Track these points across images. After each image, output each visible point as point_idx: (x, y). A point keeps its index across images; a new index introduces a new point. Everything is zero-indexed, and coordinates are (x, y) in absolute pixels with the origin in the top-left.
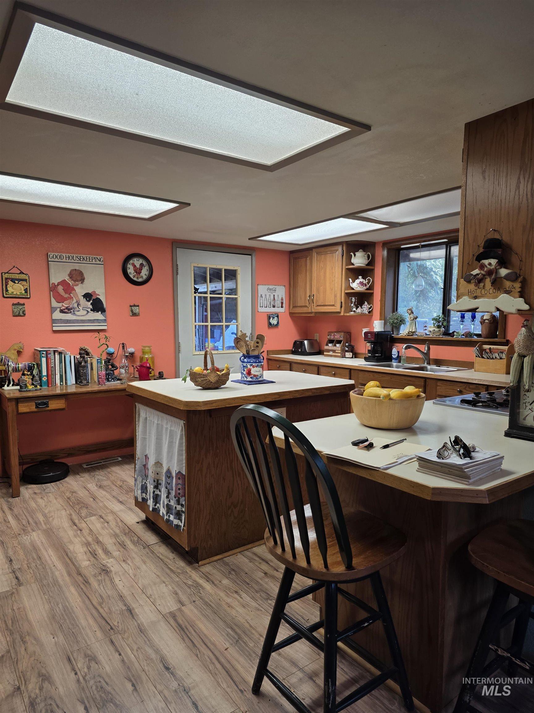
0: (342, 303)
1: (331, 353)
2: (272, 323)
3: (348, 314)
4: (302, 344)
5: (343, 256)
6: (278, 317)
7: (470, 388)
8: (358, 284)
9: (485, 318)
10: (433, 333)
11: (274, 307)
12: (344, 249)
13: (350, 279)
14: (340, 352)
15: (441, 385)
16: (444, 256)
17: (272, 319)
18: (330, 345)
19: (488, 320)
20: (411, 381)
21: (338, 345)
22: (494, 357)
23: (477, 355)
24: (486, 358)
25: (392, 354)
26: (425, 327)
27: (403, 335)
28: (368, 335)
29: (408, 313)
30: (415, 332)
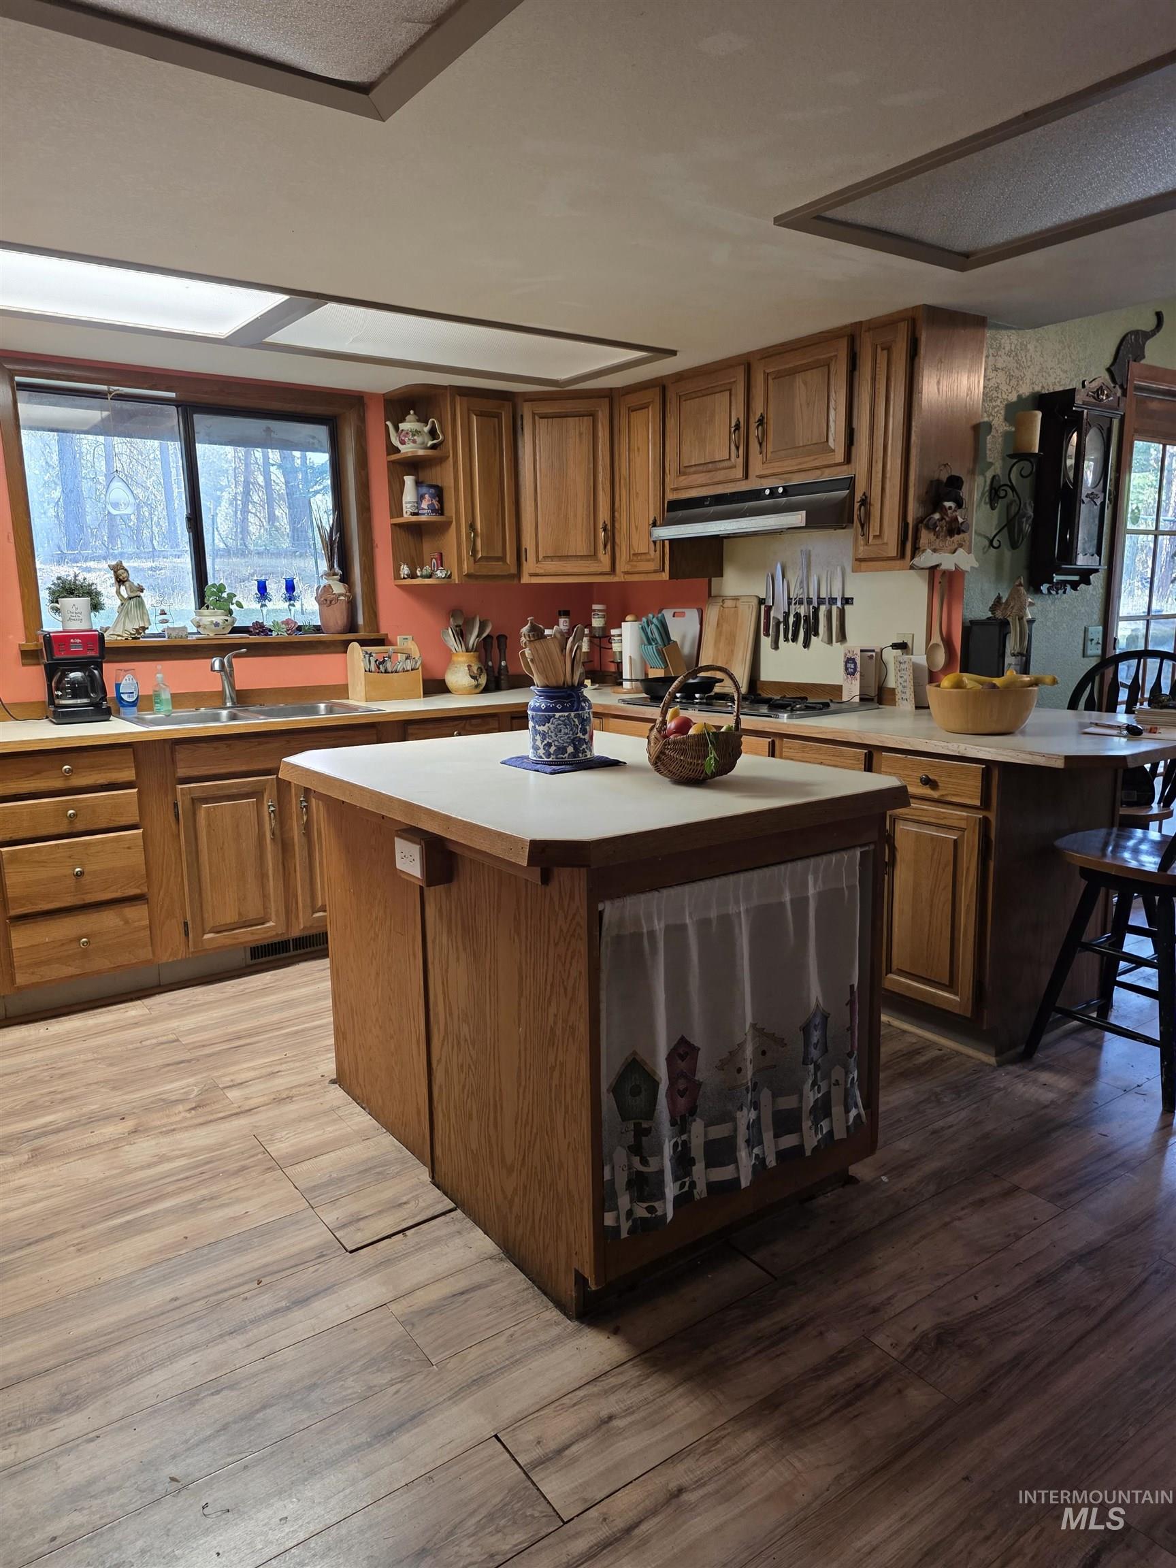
10: (223, 628)
19: (344, 595)
22: (399, 668)
23: (367, 669)
24: (386, 672)
25: (123, 693)
26: (161, 614)
27: (119, 638)
28: (72, 641)
29: (117, 578)
30: (148, 628)
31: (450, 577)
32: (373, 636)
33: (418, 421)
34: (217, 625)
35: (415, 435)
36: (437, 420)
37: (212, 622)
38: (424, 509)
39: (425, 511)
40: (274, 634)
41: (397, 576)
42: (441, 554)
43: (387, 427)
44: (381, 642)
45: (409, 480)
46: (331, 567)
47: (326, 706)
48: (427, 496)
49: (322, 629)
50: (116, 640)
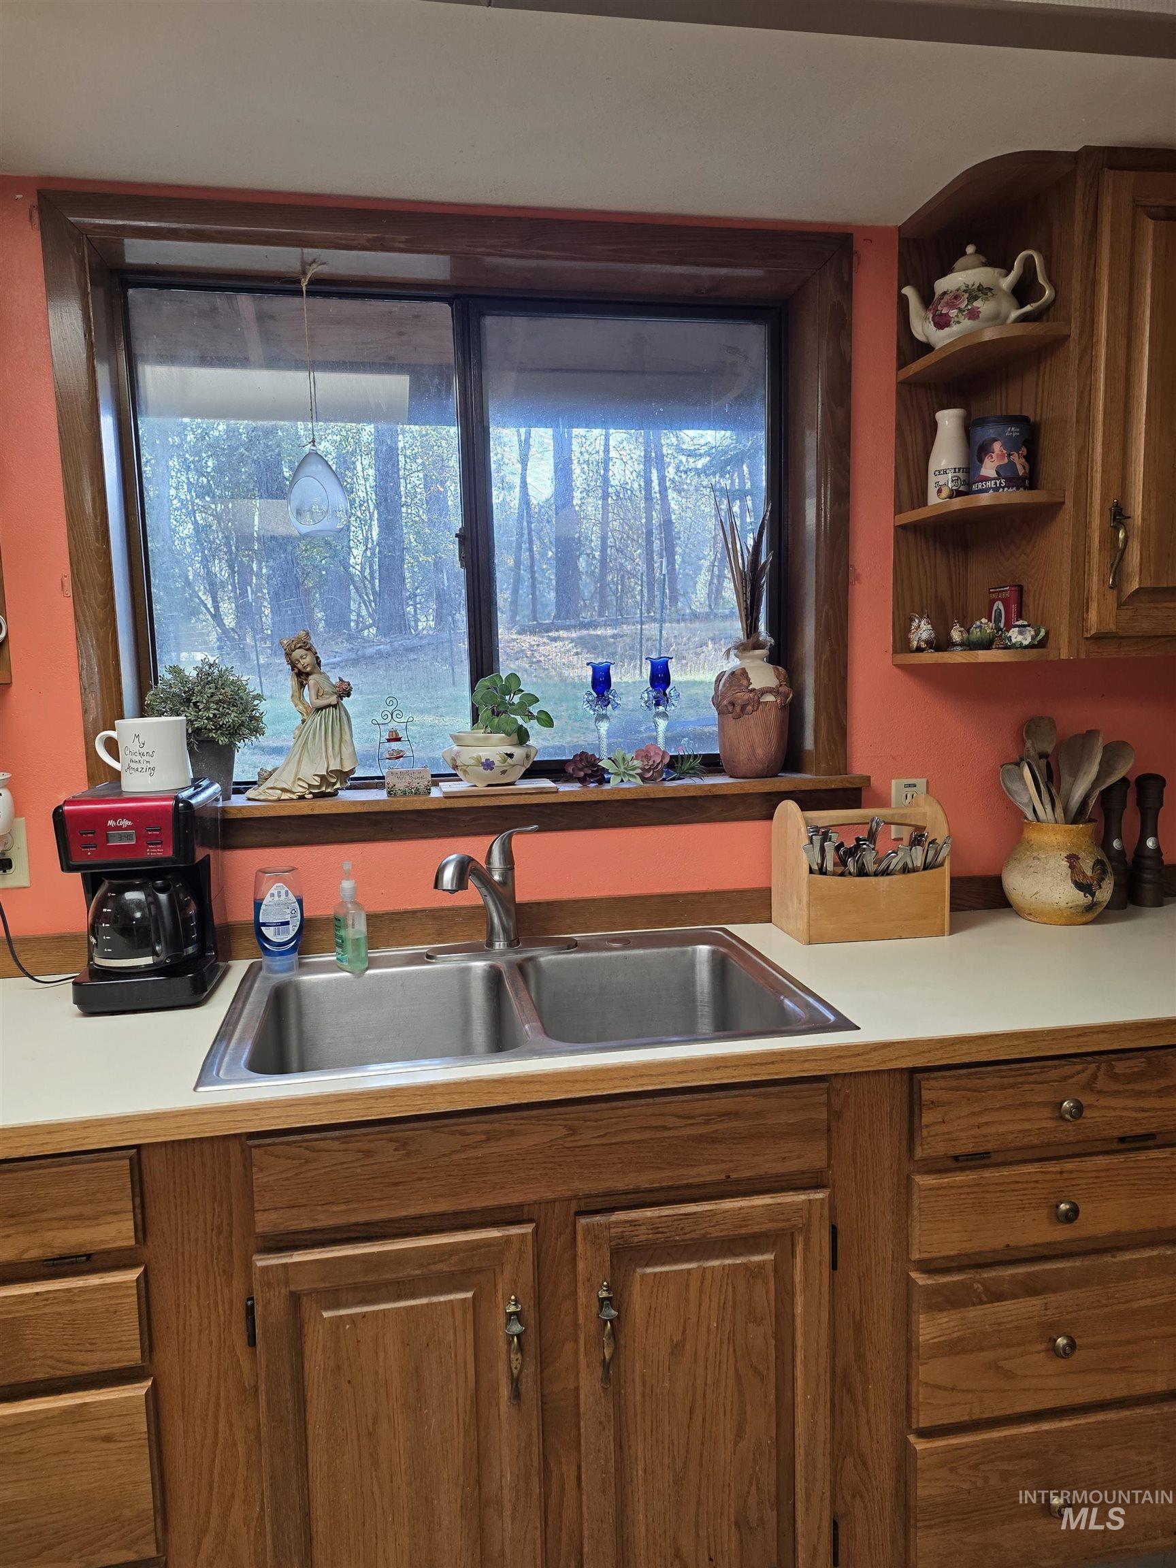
10: (500, 772)
15: (947, 1097)
22: (896, 862)
23: (815, 867)
24: (862, 872)
25: (264, 924)
26: (389, 740)
27: (286, 796)
28: (111, 823)
29: (294, 667)
30: (352, 771)
31: (1042, 644)
32: (835, 782)
33: (990, 263)
34: (488, 765)
35: (976, 298)
36: (1039, 250)
37: (478, 759)
38: (987, 479)
39: (991, 484)
40: (614, 782)
41: (902, 644)
42: (1021, 587)
43: (903, 302)
44: (850, 797)
45: (948, 421)
46: (751, 629)
47: (713, 953)
48: (997, 446)
49: (718, 764)
50: (279, 800)
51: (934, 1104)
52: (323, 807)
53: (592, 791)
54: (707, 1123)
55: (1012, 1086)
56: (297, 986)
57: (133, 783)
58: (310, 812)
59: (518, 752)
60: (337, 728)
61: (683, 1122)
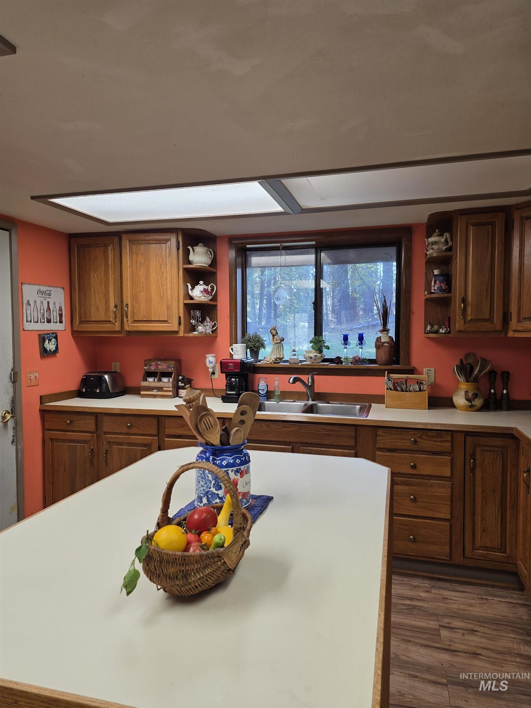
0: (180, 317)
1: (154, 392)
2: (48, 349)
3: (191, 335)
4: (101, 380)
5: (178, 249)
6: (56, 338)
7: (428, 436)
8: (202, 292)
9: (383, 340)
10: (315, 360)
11: (49, 321)
12: (180, 239)
13: (189, 284)
14: (171, 389)
15: (383, 434)
16: (314, 263)
17: (47, 341)
18: (151, 380)
19: (388, 343)
20: (333, 431)
21: (165, 380)
23: (388, 388)
24: (402, 390)
25: (260, 390)
26: (293, 351)
27: (268, 363)
28: (229, 364)
29: (272, 334)
30: (283, 358)
31: (449, 332)
32: (407, 367)
33: (440, 235)
35: (433, 245)
37: (311, 357)
40: (343, 364)
41: (425, 332)
42: (449, 318)
48: (437, 282)
49: (376, 362)
50: (266, 363)
51: (380, 435)
52: (275, 365)
53: (339, 366)
54: (327, 431)
55: (400, 434)
56: (264, 404)
57: (235, 357)
58: (271, 366)
59: (319, 355)
60: (280, 348)
61: (322, 430)
